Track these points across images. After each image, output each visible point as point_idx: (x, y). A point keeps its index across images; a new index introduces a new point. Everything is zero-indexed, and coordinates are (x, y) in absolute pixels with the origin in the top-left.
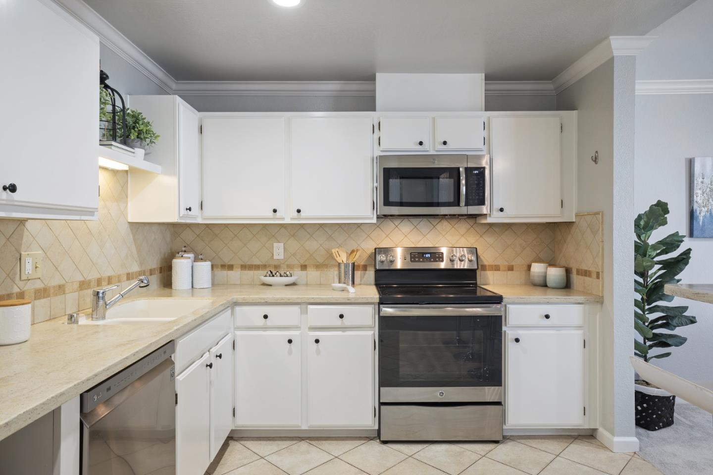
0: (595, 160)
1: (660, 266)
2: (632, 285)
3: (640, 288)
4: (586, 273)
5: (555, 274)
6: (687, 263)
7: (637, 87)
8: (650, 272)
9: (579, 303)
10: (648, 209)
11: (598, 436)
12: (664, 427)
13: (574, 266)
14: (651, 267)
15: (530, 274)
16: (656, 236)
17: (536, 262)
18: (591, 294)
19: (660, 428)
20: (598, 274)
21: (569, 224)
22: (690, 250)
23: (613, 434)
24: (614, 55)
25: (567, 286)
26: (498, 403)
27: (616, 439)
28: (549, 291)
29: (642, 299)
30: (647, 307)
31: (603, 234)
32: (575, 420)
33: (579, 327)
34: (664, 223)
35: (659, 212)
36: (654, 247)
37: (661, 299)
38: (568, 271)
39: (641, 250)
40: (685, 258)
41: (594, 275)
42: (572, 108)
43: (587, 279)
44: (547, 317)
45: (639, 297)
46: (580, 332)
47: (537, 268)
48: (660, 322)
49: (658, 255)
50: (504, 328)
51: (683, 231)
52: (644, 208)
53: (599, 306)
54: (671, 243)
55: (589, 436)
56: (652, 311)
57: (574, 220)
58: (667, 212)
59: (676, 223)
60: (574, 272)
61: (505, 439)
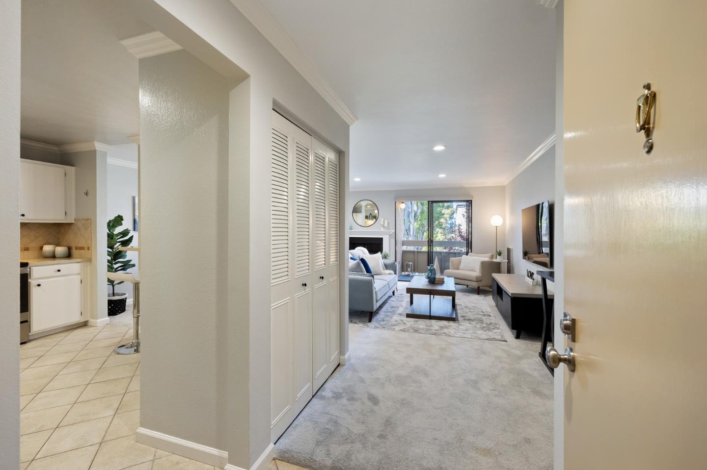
0: (87, 194)
1: (119, 244)
2: (107, 252)
3: (110, 253)
4: (82, 248)
5: (60, 250)
6: (131, 242)
7: (108, 160)
8: (115, 246)
9: (78, 262)
10: (113, 218)
11: (89, 324)
12: (121, 313)
13: (73, 245)
14: (116, 244)
15: (42, 251)
16: (118, 230)
17: (46, 244)
18: (85, 258)
19: (119, 313)
20: (88, 249)
21: (70, 224)
22: (133, 236)
23: (97, 319)
24: (97, 149)
25: (69, 256)
26: (26, 321)
27: (98, 320)
28: (57, 259)
29: (111, 259)
30: (114, 262)
31: (91, 229)
32: (76, 319)
33: (78, 274)
34: (121, 224)
35: (119, 220)
36: (117, 235)
37: (120, 258)
38: (70, 249)
39: (110, 236)
40: (131, 239)
41: (86, 249)
42: (72, 165)
43: (82, 251)
44: (59, 271)
45: (110, 258)
46: (79, 276)
47: (48, 248)
48: (120, 268)
49: (119, 238)
50: (29, 280)
51: (131, 228)
53: (89, 263)
54: (125, 233)
55: (85, 324)
56: (116, 263)
57: (73, 222)
58: (123, 220)
59: (127, 224)
60: (74, 248)
61: (30, 341)
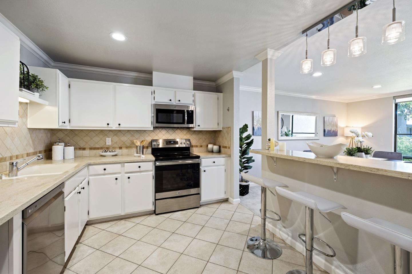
0: (228, 110)
1: (245, 144)
2: (239, 151)
4: (225, 147)
5: (216, 148)
6: (252, 143)
7: (240, 88)
8: (243, 146)
9: (224, 157)
10: (242, 126)
11: (229, 200)
12: (246, 194)
13: (222, 145)
14: (243, 145)
15: (207, 148)
16: (245, 135)
17: (209, 144)
18: (227, 154)
19: (245, 195)
20: (229, 147)
21: (220, 131)
22: (253, 139)
24: (234, 76)
25: (219, 152)
26: (199, 194)
27: (234, 200)
28: (214, 154)
29: (241, 155)
30: (242, 157)
31: (231, 134)
32: (223, 196)
33: (224, 165)
34: (247, 131)
35: (245, 128)
36: (244, 138)
37: (246, 155)
38: (220, 147)
39: (241, 139)
40: (252, 142)
41: (228, 148)
42: (221, 92)
43: (226, 149)
44: (214, 162)
46: (224, 167)
47: (210, 146)
48: (246, 162)
49: (245, 141)
50: (200, 167)
51: (251, 134)
52: (241, 126)
53: (229, 158)
54: (248, 137)
55: (226, 201)
56: (243, 158)
57: (222, 130)
58: (248, 127)
59: (249, 131)
60: (222, 147)
61: (201, 206)
